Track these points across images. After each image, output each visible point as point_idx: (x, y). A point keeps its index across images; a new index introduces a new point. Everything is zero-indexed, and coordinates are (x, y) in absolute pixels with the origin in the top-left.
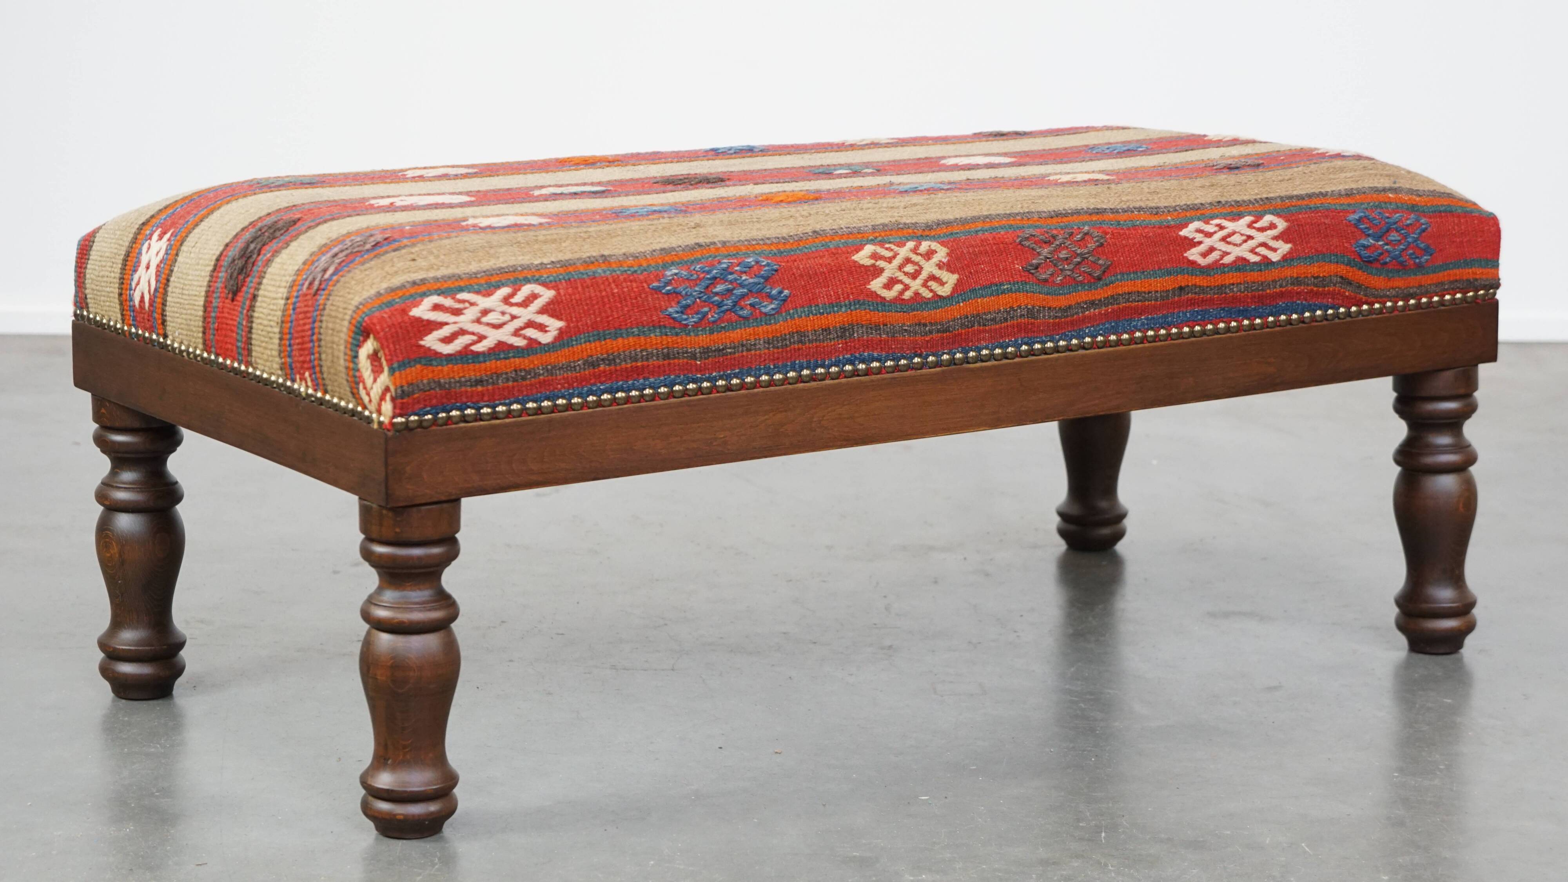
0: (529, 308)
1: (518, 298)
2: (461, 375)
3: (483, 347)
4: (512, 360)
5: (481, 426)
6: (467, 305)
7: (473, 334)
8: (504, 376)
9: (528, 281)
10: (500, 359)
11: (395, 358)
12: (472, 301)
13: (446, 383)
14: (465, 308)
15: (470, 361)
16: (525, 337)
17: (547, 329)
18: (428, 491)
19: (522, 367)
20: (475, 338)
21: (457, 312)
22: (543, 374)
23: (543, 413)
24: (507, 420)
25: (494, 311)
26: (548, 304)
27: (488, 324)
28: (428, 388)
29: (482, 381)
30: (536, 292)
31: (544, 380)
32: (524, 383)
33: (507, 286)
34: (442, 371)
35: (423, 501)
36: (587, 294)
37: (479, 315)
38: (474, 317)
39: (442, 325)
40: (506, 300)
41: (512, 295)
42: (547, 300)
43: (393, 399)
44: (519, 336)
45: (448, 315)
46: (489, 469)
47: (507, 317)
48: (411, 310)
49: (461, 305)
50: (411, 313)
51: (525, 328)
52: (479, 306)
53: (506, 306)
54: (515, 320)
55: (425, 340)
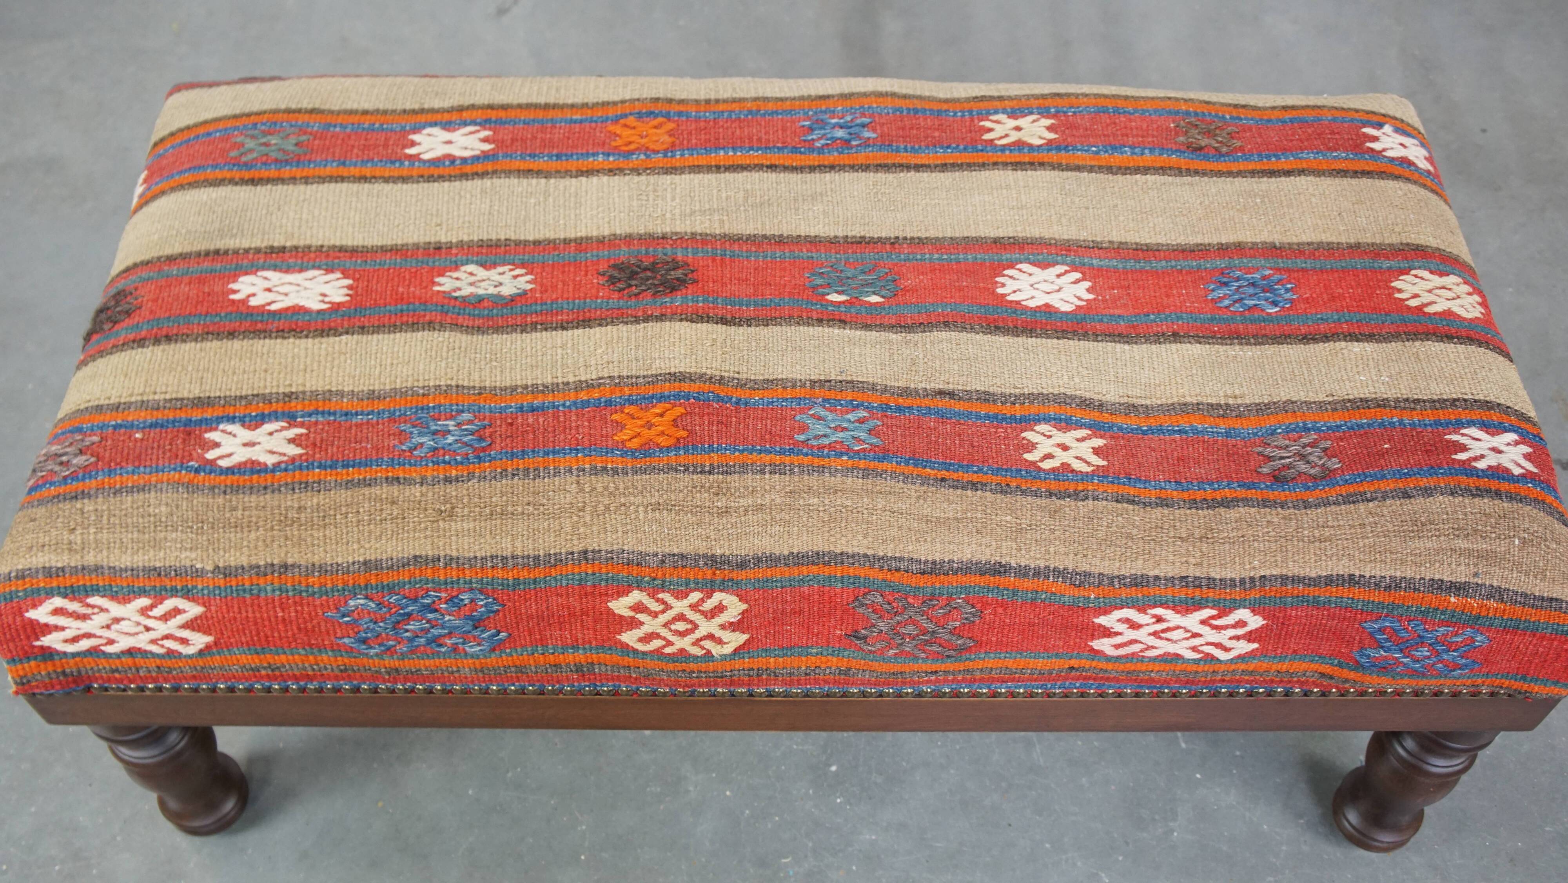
0: (170, 622)
1: (159, 611)
7: (101, 637)
9: (173, 595)
12: (103, 607)
14: (93, 613)
16: (163, 647)
17: (190, 642)
20: (101, 641)
21: (84, 617)
25: (128, 619)
26: (194, 619)
27: (119, 631)
30: (182, 606)
33: (147, 597)
37: (111, 621)
38: (104, 624)
40: (144, 611)
41: (152, 607)
42: (194, 616)
44: (158, 645)
45: (70, 619)
47: (141, 628)
48: (27, 611)
49: (89, 611)
50: (27, 615)
51: (163, 639)
52: (112, 613)
53: (143, 618)
54: (152, 631)
55: (41, 641)
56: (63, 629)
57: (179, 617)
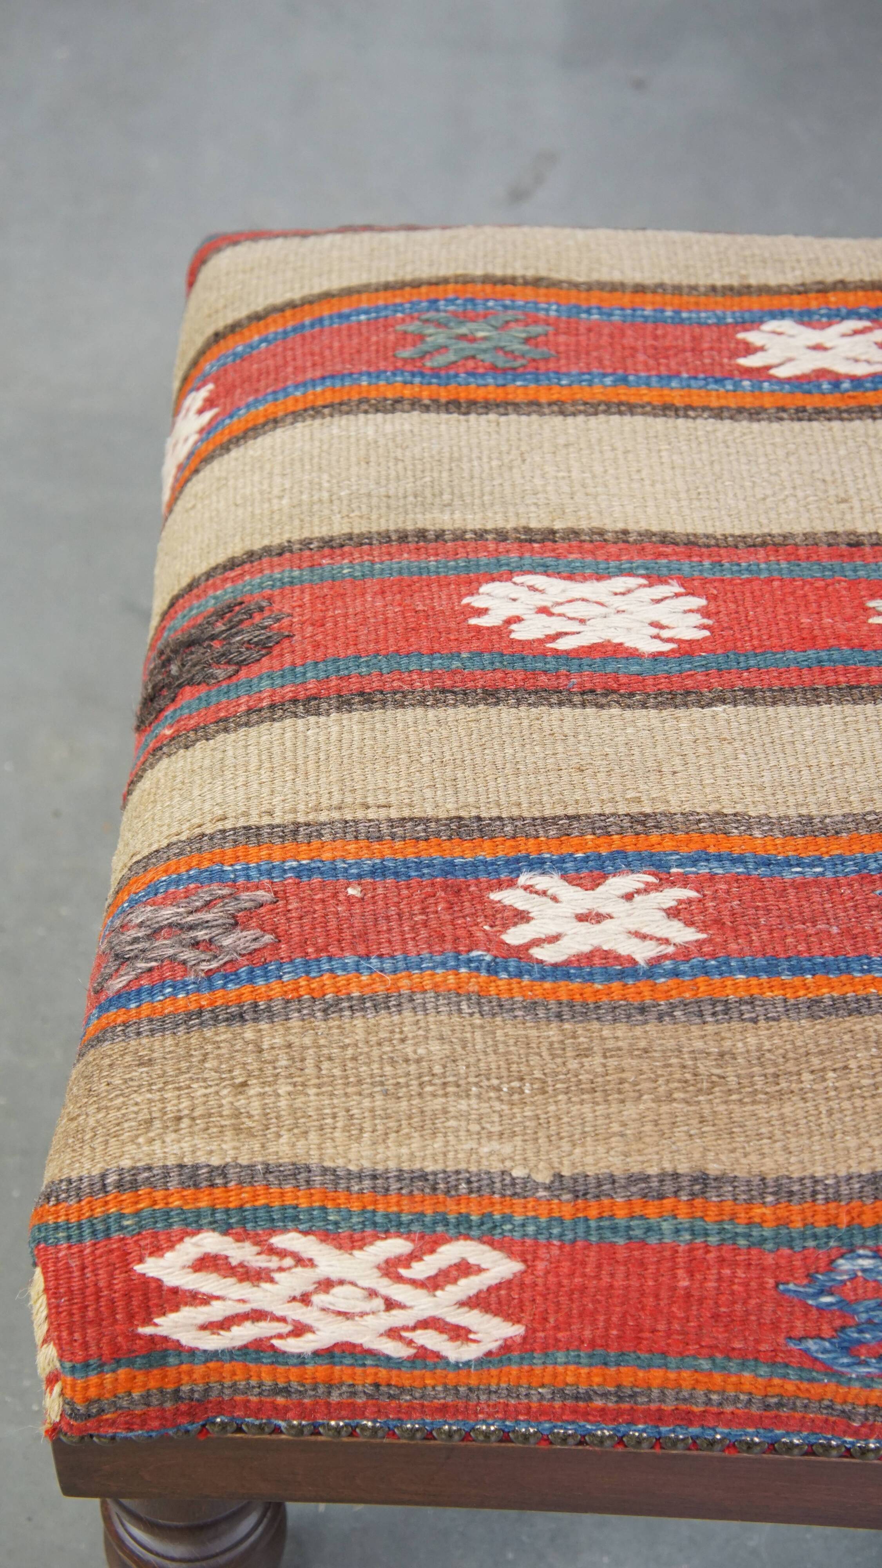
0: (442, 1292)
1: (421, 1269)
2: (238, 1378)
3: (301, 1345)
4: (371, 1370)
8: (345, 1388)
9: (464, 1228)
10: (342, 1364)
11: (67, 1354)
13: (195, 1391)
14: (280, 1270)
15: (265, 1361)
16: (410, 1342)
17: (471, 1336)
19: (393, 1382)
20: (286, 1328)
21: (257, 1276)
22: (444, 1396)
23: (435, 1439)
24: (345, 1439)
25: (350, 1284)
26: (496, 1288)
27: (325, 1309)
29: (288, 1391)
31: (445, 1405)
32: (394, 1402)
33: (407, 1235)
36: (606, 1279)
37: (311, 1288)
38: (298, 1292)
39: (209, 1298)
40: (392, 1267)
41: (408, 1260)
44: (401, 1338)
45: (231, 1281)
47: (378, 1303)
48: (141, 1260)
50: (139, 1268)
51: (414, 1328)
52: (318, 1270)
53: (386, 1281)
54: (394, 1312)
55: (156, 1325)
56: (206, 1300)
57: (463, 1282)
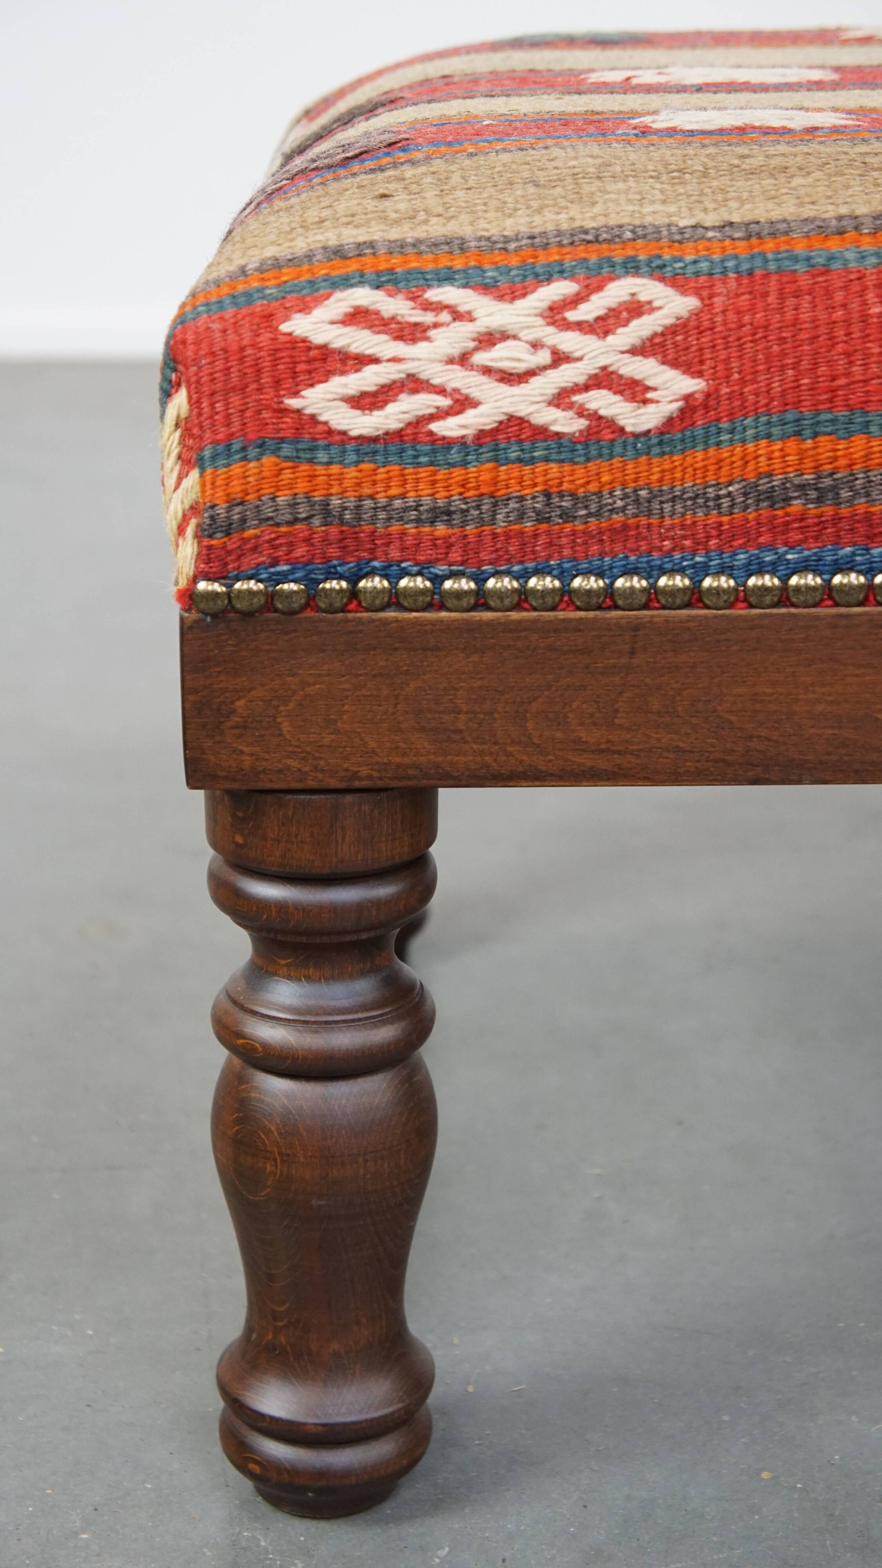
0: (610, 338)
1: (587, 311)
2: (393, 491)
3: (463, 426)
4: (540, 467)
5: (441, 621)
6: (445, 317)
7: (441, 391)
8: (513, 505)
9: (632, 268)
10: (508, 461)
11: (208, 434)
12: (462, 309)
13: (345, 509)
14: (436, 325)
15: (424, 459)
16: (581, 412)
17: (650, 395)
18: (294, 764)
19: (565, 486)
20: (444, 402)
22: (624, 509)
23: (616, 607)
24: (515, 615)
25: (515, 337)
26: (671, 331)
27: (487, 371)
28: (288, 517)
29: (449, 513)
30: (643, 297)
31: (625, 527)
32: (568, 528)
33: (572, 277)
34: (341, 479)
35: (283, 786)
36: (789, 315)
37: (472, 344)
38: (456, 352)
39: (364, 360)
41: (576, 302)
42: (670, 321)
43: (197, 536)
44: (570, 406)
45: (384, 337)
46: (461, 726)
47: (544, 357)
48: (287, 318)
49: (428, 318)
50: (285, 327)
51: (587, 388)
52: (478, 323)
53: (551, 329)
54: (564, 367)
55: (303, 397)
56: (357, 364)
